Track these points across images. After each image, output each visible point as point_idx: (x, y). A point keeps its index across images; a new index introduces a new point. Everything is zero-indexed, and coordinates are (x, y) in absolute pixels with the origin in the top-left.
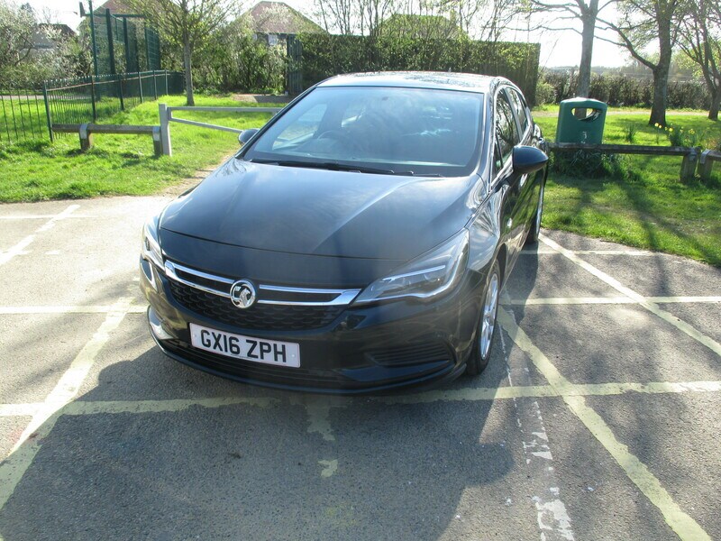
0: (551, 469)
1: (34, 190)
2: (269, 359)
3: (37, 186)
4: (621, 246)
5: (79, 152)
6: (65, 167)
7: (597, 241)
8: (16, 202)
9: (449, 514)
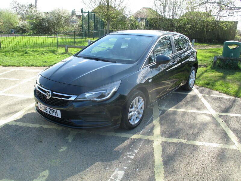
0: (130, 161)
1: (45, 64)
2: (54, 114)
3: (46, 62)
4: (224, 94)
5: (65, 53)
6: (58, 58)
7: (215, 92)
8: (39, 67)
9: (86, 168)
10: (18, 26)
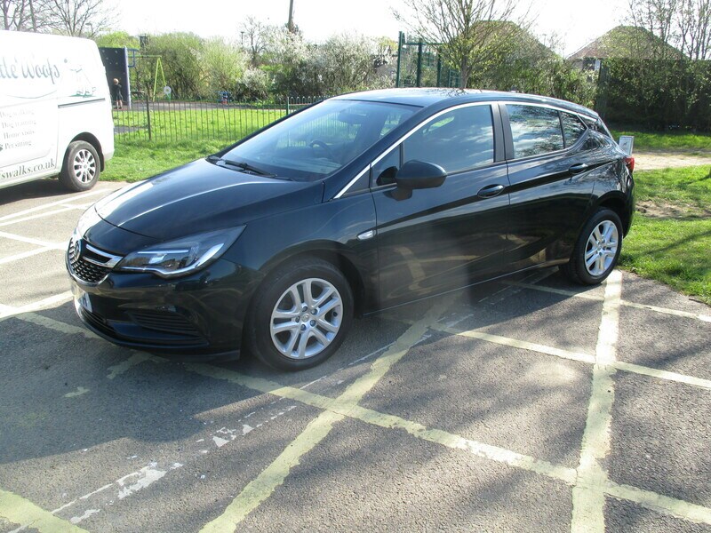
0: (205, 452)
4: (709, 309)
7: (683, 299)
10: (240, 82)
